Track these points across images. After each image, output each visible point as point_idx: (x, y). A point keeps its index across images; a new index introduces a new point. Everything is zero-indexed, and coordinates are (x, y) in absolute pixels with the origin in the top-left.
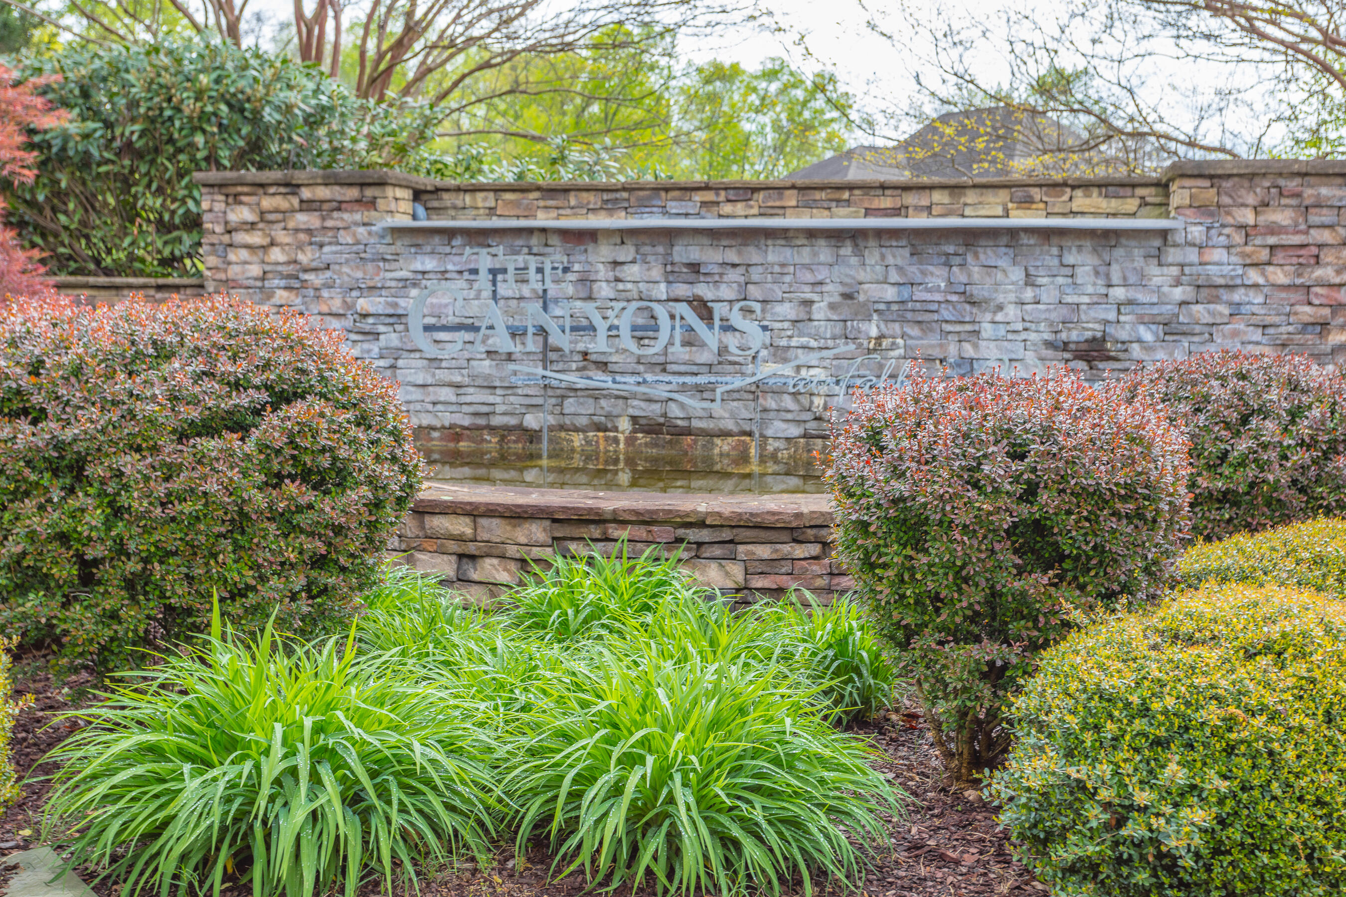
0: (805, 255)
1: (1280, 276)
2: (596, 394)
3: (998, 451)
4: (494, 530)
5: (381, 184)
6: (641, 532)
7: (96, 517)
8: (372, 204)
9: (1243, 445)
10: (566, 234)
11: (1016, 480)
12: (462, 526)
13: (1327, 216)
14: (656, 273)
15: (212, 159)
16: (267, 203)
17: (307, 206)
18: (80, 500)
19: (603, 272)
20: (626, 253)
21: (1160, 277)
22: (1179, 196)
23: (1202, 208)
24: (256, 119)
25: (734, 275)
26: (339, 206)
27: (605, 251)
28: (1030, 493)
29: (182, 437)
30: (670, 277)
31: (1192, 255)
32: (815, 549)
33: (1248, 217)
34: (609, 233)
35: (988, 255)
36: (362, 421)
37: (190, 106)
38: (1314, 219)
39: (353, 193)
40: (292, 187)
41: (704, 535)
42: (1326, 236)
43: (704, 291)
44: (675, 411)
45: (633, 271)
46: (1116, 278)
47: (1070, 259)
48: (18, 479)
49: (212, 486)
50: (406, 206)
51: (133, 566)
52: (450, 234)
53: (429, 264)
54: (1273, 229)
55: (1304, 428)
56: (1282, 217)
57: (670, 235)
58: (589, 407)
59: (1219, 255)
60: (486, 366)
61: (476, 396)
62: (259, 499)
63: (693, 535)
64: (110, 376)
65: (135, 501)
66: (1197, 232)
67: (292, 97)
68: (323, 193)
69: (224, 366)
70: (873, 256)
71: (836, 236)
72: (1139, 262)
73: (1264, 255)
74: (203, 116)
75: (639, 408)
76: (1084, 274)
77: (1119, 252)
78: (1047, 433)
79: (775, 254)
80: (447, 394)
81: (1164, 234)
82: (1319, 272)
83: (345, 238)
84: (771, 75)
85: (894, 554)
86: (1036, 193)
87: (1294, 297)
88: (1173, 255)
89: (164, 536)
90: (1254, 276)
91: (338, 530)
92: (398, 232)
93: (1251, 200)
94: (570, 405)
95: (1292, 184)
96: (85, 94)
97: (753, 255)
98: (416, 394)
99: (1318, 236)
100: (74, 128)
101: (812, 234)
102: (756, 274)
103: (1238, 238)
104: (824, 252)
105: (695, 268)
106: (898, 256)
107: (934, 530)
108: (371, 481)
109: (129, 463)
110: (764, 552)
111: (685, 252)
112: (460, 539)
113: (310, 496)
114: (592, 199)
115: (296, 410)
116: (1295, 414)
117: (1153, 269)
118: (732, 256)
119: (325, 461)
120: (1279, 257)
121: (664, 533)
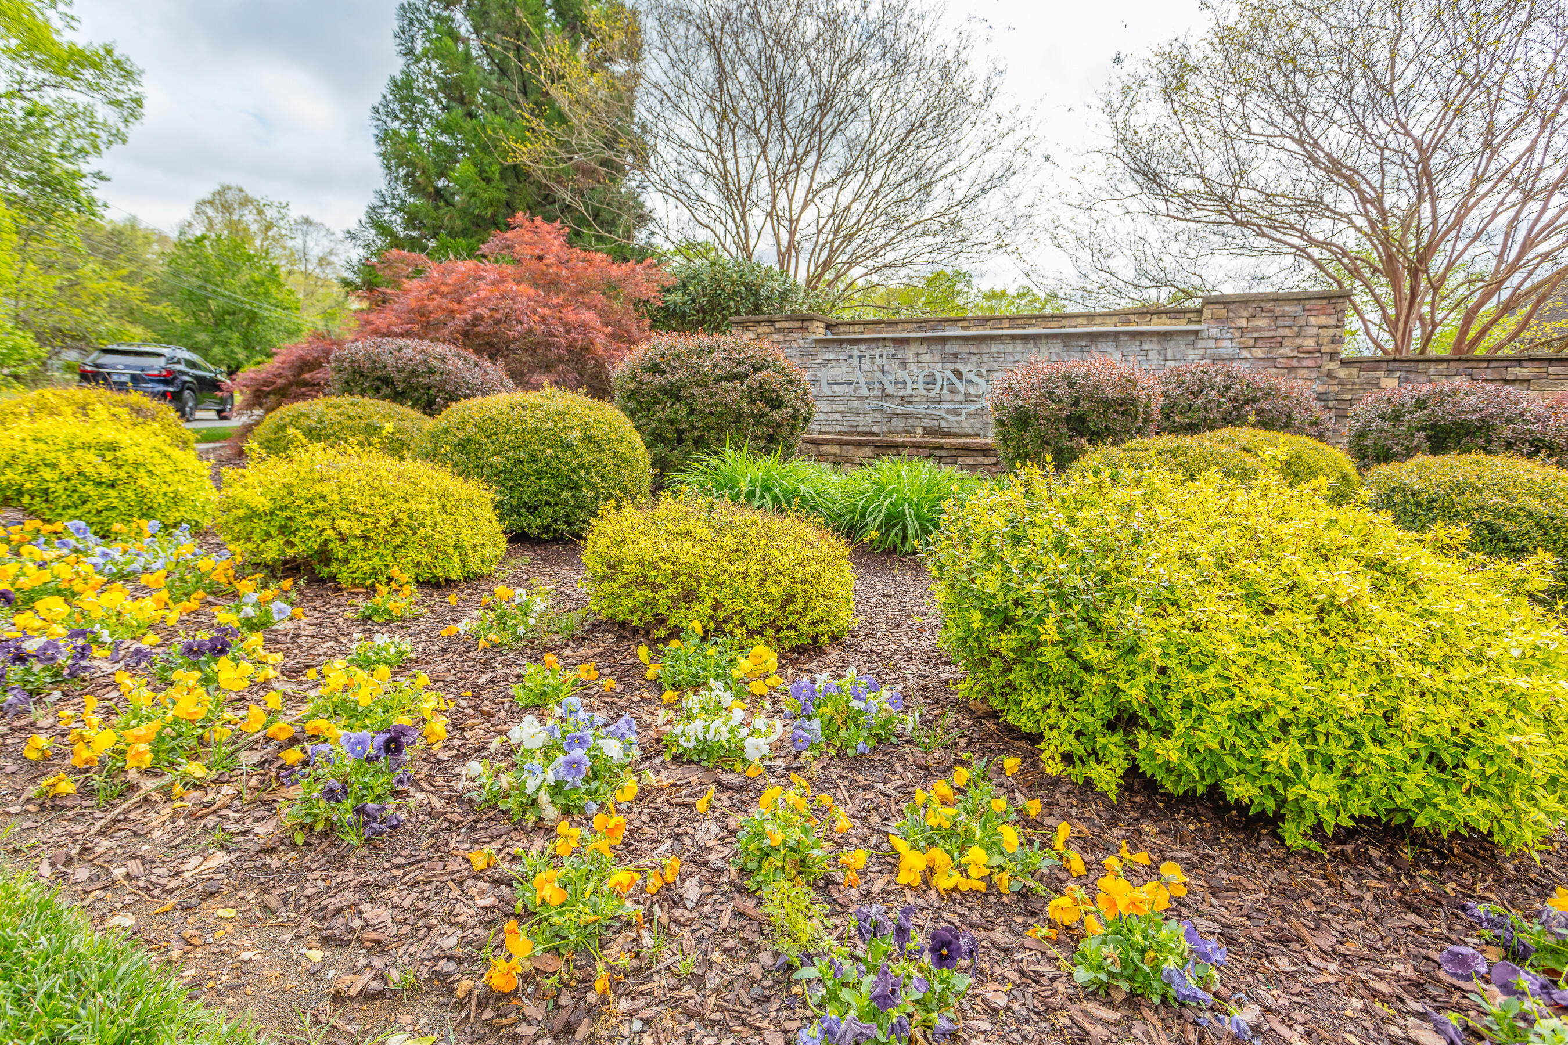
0: (1010, 348)
1: (1259, 353)
2: (906, 416)
3: (1063, 385)
4: (850, 451)
5: (811, 320)
6: (914, 451)
7: (684, 412)
8: (807, 329)
9: (1199, 402)
10: (895, 341)
11: (1070, 396)
12: (835, 449)
13: (1288, 322)
14: (937, 358)
15: (737, 313)
16: (760, 330)
17: (778, 331)
18: (678, 405)
19: (911, 358)
20: (923, 349)
21: (1193, 355)
22: (1207, 314)
23: (1218, 319)
24: (757, 294)
25: (974, 359)
26: (792, 330)
27: (913, 348)
28: (1076, 404)
29: (717, 381)
30: (944, 360)
31: (1212, 344)
32: (993, 460)
33: (1244, 323)
34: (916, 339)
35: (1103, 346)
36: (790, 382)
37: (729, 289)
38: (1280, 323)
39: (798, 324)
40: (771, 322)
41: (943, 453)
42: (1287, 332)
43: (959, 366)
44: (943, 424)
45: (926, 358)
46: (1169, 356)
47: (1145, 347)
48: (654, 397)
49: (728, 401)
50: (822, 331)
51: (697, 433)
52: (841, 342)
53: (831, 356)
54: (1256, 329)
55: (1231, 393)
56: (1262, 323)
57: (944, 340)
58: (903, 422)
59: (1226, 343)
60: (856, 403)
61: (851, 417)
62: (747, 408)
63: (938, 453)
64: (690, 357)
65: (698, 406)
66: (1214, 332)
67: (774, 284)
68: (785, 325)
69: (735, 355)
70: (1044, 348)
71: (1025, 338)
72: (1183, 348)
73: (1251, 342)
74: (734, 293)
75: (926, 422)
76: (1153, 355)
77: (1172, 343)
78: (1087, 376)
79: (995, 348)
80: (838, 417)
81: (1196, 333)
82: (1281, 351)
83: (794, 345)
84: (1022, 296)
85: (1015, 433)
86: (1132, 317)
87: (1267, 364)
88: (1201, 344)
89: (711, 421)
90: (1245, 354)
91: (779, 425)
92: (818, 341)
93: (1245, 314)
94: (894, 422)
95: (1268, 306)
96: (684, 285)
97: (984, 349)
98: (824, 417)
99: (1282, 332)
100: (679, 300)
101: (1013, 337)
102: (985, 358)
103: (1237, 334)
104: (1019, 346)
105: (956, 355)
106: (1057, 347)
107: (1032, 421)
108: (793, 407)
109: (697, 391)
110: (970, 461)
111: (952, 348)
112: (834, 455)
113: (767, 409)
114: (909, 326)
115: (762, 374)
116: (1228, 388)
117: (1190, 351)
118: (974, 350)
119: (774, 396)
120: (1260, 343)
121: (925, 452)
